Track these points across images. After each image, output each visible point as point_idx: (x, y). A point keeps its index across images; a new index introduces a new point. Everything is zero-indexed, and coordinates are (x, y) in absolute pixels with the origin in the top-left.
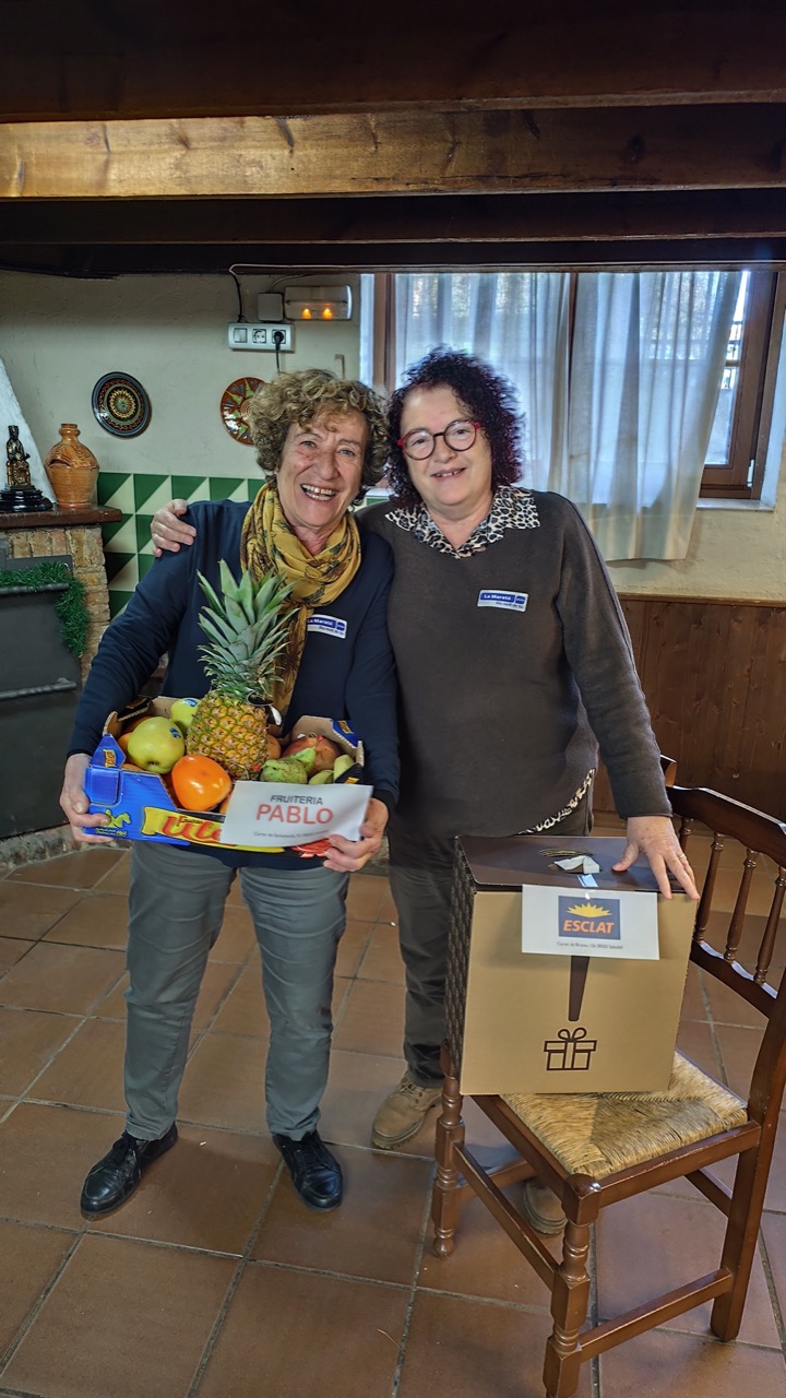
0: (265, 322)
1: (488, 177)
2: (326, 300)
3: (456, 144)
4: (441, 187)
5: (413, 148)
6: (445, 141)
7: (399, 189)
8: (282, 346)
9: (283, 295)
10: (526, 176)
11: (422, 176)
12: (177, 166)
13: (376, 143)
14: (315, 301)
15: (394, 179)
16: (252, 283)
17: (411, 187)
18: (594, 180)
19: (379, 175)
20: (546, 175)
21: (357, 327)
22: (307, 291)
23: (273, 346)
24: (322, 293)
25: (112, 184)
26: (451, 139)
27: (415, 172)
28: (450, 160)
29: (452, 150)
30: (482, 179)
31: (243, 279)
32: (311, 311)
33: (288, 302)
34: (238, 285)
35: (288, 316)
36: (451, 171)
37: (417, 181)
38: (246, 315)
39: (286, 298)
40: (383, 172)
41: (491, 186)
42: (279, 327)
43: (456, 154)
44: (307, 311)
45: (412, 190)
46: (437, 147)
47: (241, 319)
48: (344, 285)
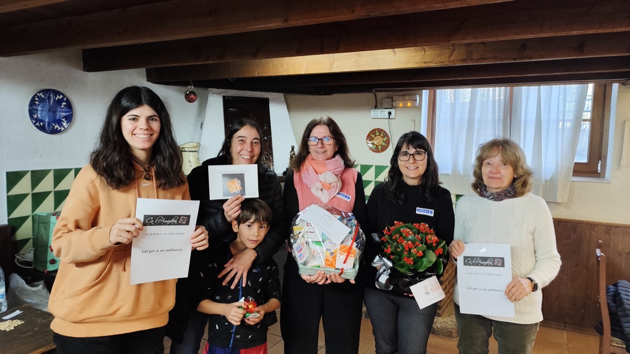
0: (385, 108)
1: (466, 60)
2: (409, 100)
3: (454, 50)
4: (448, 64)
5: (438, 52)
6: (450, 49)
7: (433, 65)
8: (391, 117)
9: (392, 99)
10: (480, 59)
11: (442, 61)
12: (356, 62)
13: (425, 51)
14: (405, 100)
15: (431, 62)
16: (380, 95)
17: (437, 64)
18: (507, 59)
19: (425, 61)
20: (488, 58)
21: (421, 109)
22: (401, 98)
23: (388, 117)
24: (407, 97)
25: (334, 68)
26: (451, 47)
27: (439, 59)
28: (451, 55)
29: (452, 52)
30: (464, 60)
31: (377, 94)
32: (403, 104)
33: (394, 101)
34: (376, 96)
35: (394, 106)
36: (452, 58)
37: (439, 62)
38: (378, 106)
39: (394, 100)
40: (427, 60)
41: (467, 63)
42: (390, 110)
43: (454, 53)
44: (401, 104)
45: (438, 65)
46: (447, 51)
47: (376, 107)
48: (416, 94)
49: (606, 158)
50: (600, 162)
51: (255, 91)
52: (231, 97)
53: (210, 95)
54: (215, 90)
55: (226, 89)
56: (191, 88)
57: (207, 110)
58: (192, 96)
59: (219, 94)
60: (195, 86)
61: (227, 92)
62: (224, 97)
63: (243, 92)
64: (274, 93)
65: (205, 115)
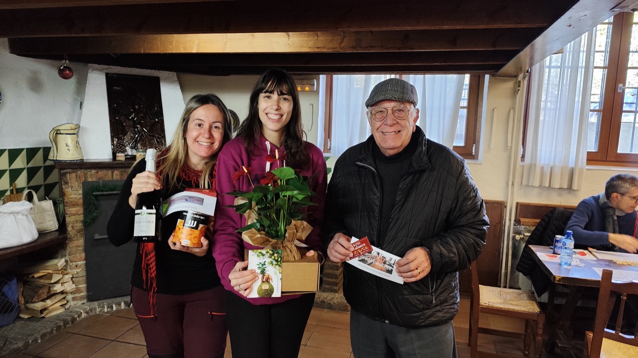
1: (355, 47)
2: (306, 84)
3: (344, 37)
4: (340, 50)
5: (330, 38)
6: (342, 36)
7: (325, 50)
10: (368, 47)
11: (333, 47)
12: (250, 43)
13: (317, 36)
15: (324, 47)
17: (329, 50)
18: (392, 48)
19: (318, 46)
20: (376, 46)
22: (299, 82)
25: (227, 49)
26: (342, 34)
27: (331, 45)
28: (343, 42)
30: (353, 47)
36: (343, 45)
37: (331, 48)
40: (320, 45)
41: (357, 50)
43: (345, 40)
46: (338, 38)
48: (313, 79)
49: (479, 142)
50: (474, 145)
51: (143, 69)
52: (116, 74)
53: (90, 71)
54: (96, 65)
55: (109, 65)
56: (67, 63)
57: (87, 88)
58: (67, 72)
59: (101, 70)
60: (69, 61)
61: (111, 68)
62: (107, 75)
63: (129, 69)
64: (165, 72)
65: (85, 93)
